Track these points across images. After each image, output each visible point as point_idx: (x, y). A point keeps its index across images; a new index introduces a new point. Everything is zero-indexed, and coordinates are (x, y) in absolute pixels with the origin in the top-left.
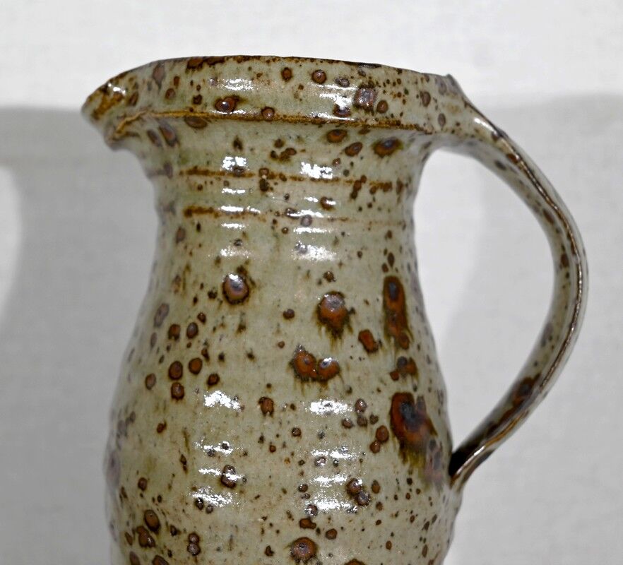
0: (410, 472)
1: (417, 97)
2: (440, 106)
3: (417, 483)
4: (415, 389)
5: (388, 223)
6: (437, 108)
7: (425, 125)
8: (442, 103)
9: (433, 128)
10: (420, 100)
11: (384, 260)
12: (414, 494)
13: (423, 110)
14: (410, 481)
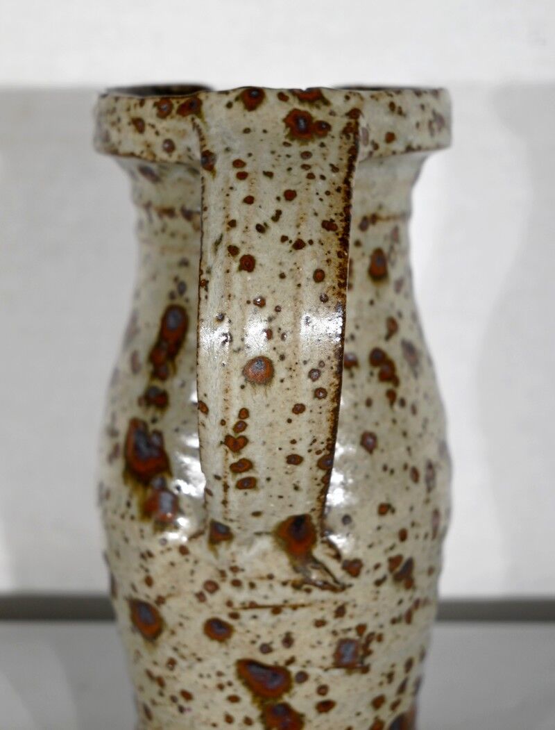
0: (131, 496)
1: (129, 124)
2: (161, 131)
3: (135, 510)
4: (154, 421)
5: (181, 250)
6: (157, 133)
7: (142, 152)
8: (164, 128)
9: (154, 155)
10: (132, 127)
11: (172, 287)
12: (127, 517)
13: (139, 138)
14: (129, 505)
